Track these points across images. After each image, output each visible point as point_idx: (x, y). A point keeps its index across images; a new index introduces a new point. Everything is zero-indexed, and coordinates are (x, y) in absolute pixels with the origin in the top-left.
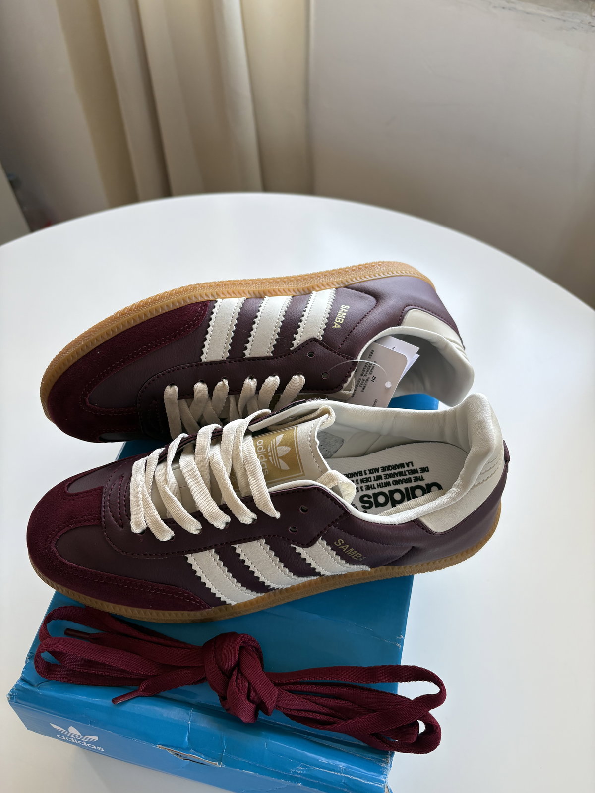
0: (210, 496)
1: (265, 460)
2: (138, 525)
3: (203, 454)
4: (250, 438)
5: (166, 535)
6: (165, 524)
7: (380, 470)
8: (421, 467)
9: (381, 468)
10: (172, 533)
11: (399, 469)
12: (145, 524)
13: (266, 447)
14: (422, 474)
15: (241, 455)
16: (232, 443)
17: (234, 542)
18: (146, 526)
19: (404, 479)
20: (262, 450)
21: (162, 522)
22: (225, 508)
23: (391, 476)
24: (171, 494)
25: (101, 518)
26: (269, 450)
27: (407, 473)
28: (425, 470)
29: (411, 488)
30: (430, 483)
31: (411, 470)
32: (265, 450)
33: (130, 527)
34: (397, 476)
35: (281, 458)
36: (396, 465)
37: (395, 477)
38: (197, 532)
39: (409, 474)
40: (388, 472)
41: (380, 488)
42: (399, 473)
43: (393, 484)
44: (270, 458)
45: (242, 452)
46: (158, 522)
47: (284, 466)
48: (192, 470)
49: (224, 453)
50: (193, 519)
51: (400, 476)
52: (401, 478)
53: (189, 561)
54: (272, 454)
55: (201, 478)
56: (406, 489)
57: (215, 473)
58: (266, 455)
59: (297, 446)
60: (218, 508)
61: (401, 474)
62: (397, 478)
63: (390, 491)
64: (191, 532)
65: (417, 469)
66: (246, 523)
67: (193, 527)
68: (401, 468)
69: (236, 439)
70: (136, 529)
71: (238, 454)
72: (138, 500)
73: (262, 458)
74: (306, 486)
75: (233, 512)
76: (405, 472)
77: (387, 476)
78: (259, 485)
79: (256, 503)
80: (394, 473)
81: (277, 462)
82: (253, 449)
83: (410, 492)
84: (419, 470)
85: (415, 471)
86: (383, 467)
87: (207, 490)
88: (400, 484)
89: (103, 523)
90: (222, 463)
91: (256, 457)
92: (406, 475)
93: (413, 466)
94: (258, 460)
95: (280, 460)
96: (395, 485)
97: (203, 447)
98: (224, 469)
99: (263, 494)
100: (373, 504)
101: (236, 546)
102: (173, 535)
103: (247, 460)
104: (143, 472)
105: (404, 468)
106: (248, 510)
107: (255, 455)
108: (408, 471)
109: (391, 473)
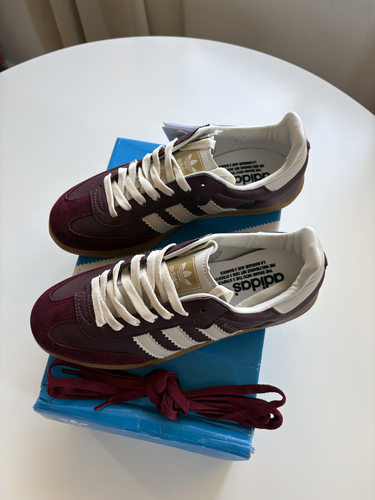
0: (144, 304)
1: (176, 279)
2: (101, 322)
3: (136, 276)
4: (165, 264)
5: (119, 327)
6: (117, 322)
7: (245, 267)
8: (270, 264)
9: (245, 266)
10: (123, 326)
11: (256, 266)
12: (105, 321)
13: (176, 271)
14: (271, 268)
15: (161, 278)
16: (154, 269)
17: (161, 328)
18: (106, 323)
19: (260, 272)
20: (174, 273)
21: (115, 320)
22: (153, 311)
23: (252, 270)
24: (119, 303)
25: (76, 318)
26: (178, 273)
27: (262, 268)
28: (273, 265)
29: (265, 277)
30: (276, 273)
31: (264, 266)
32: (175, 273)
33: (95, 323)
34: (256, 271)
35: (186, 278)
36: (255, 264)
37: (254, 271)
38: (138, 325)
39: (263, 269)
40: (250, 268)
41: (245, 279)
42: (256, 268)
43: (253, 276)
44: (179, 279)
45: (161, 276)
46: (113, 320)
47: (188, 283)
48: (130, 287)
49: (149, 275)
50: (135, 318)
51: (257, 270)
52: (258, 271)
53: (134, 340)
54: (180, 276)
55: (137, 292)
56: (261, 278)
57: (145, 289)
58: (176, 277)
59: (196, 271)
60: (149, 311)
61: (258, 269)
62: (255, 272)
63: (251, 280)
64: (134, 325)
65: (268, 265)
66: (168, 319)
67: (135, 322)
68: (258, 265)
69: (157, 265)
70: (100, 325)
71: (159, 277)
72: (98, 307)
73: (174, 278)
74: (204, 298)
75: (159, 313)
76: (260, 267)
77: (249, 271)
78: (174, 297)
79: (173, 308)
80: (254, 269)
81: (184, 281)
82: (167, 273)
83: (264, 280)
84: (269, 266)
85: (267, 267)
86: (246, 266)
87: (141, 300)
88: (257, 275)
89: (78, 321)
90: (149, 283)
91: (170, 278)
92: (261, 269)
93: (265, 263)
94: (172, 280)
95: (185, 279)
96: (254, 276)
97: (136, 272)
98: (151, 287)
99: (177, 303)
100: (241, 288)
101: (163, 331)
102: (123, 327)
103: (165, 280)
104: (99, 287)
105: (260, 265)
106: (169, 312)
107: (169, 277)
108: (262, 267)
109: (252, 269)
